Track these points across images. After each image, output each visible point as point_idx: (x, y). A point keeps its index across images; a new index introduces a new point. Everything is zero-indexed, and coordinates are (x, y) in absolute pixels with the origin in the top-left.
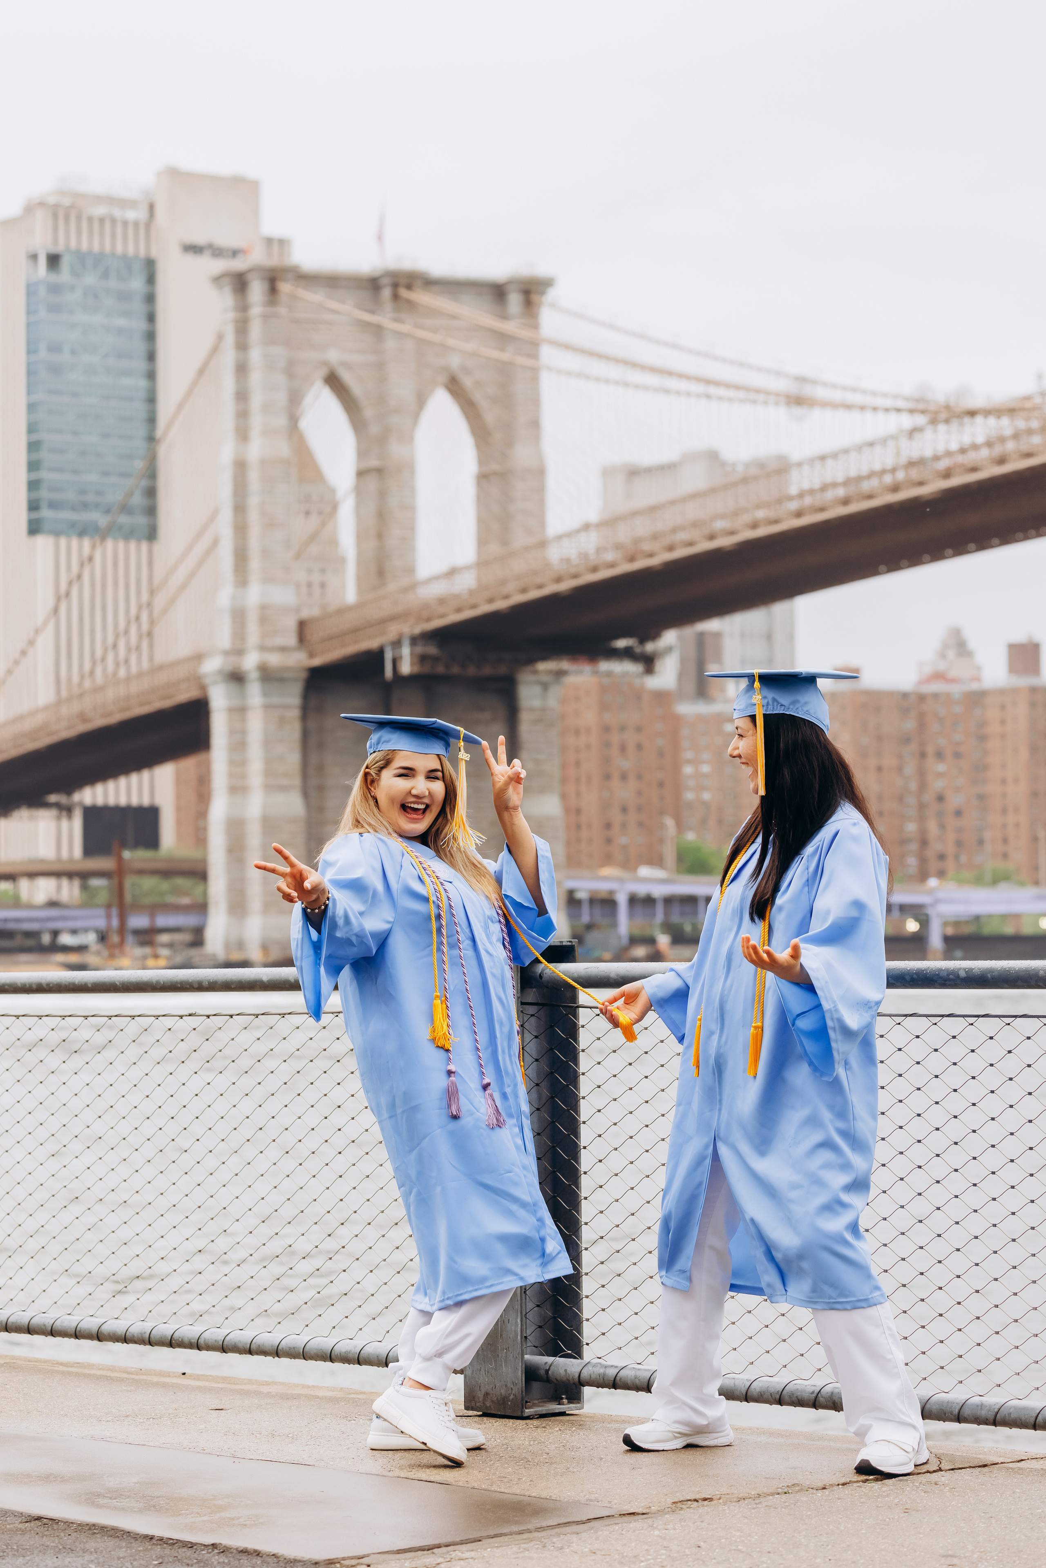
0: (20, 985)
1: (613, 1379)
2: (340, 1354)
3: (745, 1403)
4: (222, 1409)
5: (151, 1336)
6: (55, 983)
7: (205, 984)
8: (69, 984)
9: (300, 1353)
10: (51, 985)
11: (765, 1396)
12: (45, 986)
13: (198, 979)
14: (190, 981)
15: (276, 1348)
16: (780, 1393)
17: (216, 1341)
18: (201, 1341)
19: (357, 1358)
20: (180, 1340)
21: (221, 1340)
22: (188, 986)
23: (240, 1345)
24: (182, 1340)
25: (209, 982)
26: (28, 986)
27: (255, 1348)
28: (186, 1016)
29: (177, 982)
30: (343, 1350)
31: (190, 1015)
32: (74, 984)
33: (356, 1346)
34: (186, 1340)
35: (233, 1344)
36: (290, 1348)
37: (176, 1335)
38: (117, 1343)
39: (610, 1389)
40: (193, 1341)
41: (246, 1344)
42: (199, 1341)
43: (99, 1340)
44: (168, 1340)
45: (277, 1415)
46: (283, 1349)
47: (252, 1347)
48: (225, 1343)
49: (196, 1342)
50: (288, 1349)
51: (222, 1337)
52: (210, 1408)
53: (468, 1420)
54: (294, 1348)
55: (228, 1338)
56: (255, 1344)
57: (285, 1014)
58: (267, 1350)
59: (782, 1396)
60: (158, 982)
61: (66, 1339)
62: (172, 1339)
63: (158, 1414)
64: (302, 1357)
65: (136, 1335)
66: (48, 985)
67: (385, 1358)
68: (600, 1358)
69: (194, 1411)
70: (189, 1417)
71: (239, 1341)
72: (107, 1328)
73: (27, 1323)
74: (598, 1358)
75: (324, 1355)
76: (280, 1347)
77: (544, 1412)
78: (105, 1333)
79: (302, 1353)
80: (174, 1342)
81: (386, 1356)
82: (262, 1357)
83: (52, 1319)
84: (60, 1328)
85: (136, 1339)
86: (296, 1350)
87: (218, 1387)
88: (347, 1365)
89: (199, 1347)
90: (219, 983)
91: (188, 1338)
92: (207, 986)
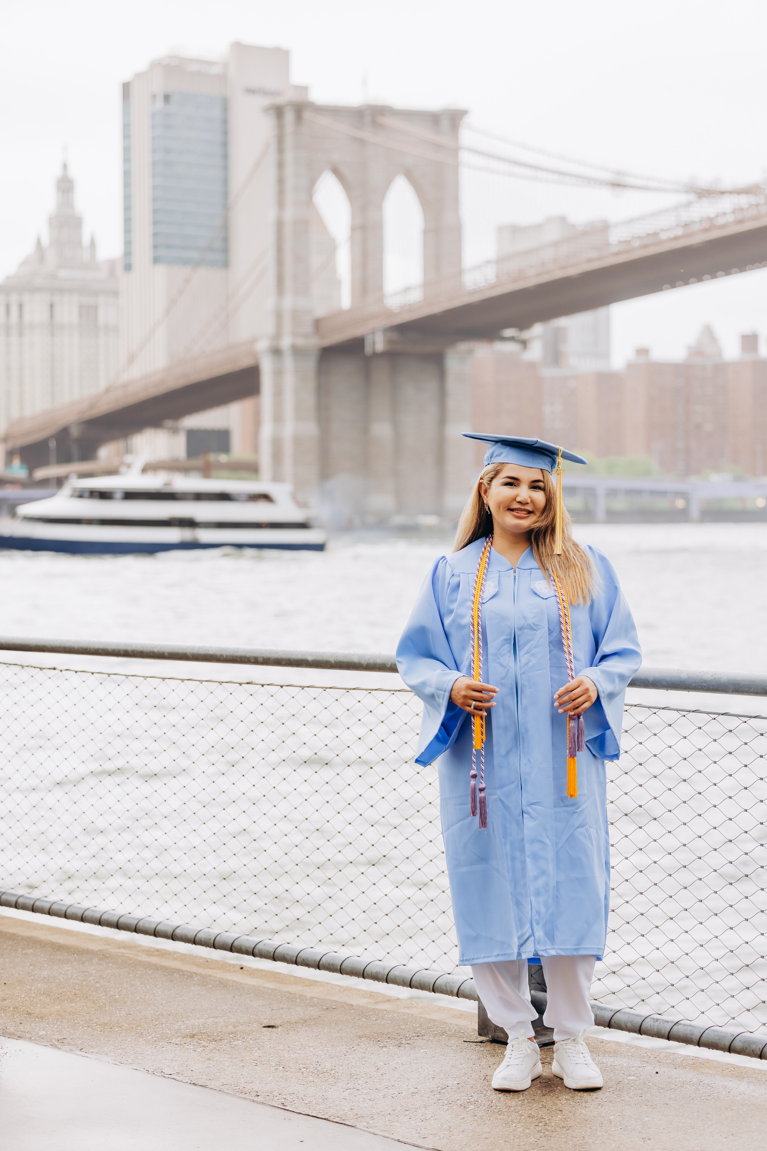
0: (110, 650)
1: (608, 1021)
2: (371, 973)
3: (727, 1053)
4: (273, 1027)
5: (216, 942)
6: (139, 650)
7: (260, 660)
8: (150, 652)
9: (338, 969)
10: (135, 652)
11: (747, 1051)
12: (130, 652)
13: (254, 655)
14: (248, 656)
15: (318, 963)
16: (761, 1050)
17: (268, 952)
18: (256, 951)
19: (385, 979)
20: (239, 947)
21: (272, 951)
22: (246, 660)
23: (288, 957)
24: (240, 948)
25: (263, 659)
26: (117, 651)
27: (300, 961)
28: (245, 684)
29: (237, 657)
30: (374, 971)
31: (248, 683)
32: (153, 652)
33: (385, 968)
34: (243, 948)
35: (282, 955)
36: (329, 964)
37: (236, 943)
38: (187, 944)
39: (605, 1027)
40: (249, 950)
41: (293, 957)
42: (254, 950)
43: (173, 940)
44: (229, 946)
45: (320, 1037)
46: (323, 964)
47: (298, 960)
48: (276, 954)
49: (252, 951)
50: (327, 965)
51: (273, 949)
52: (263, 1025)
53: (482, 1049)
54: (333, 965)
55: (278, 951)
56: (300, 957)
57: (327, 688)
58: (310, 964)
59: (763, 1053)
60: (221, 656)
61: (147, 937)
62: (232, 947)
63: (220, 1034)
64: (339, 972)
65: (203, 940)
66: (133, 651)
67: (409, 981)
68: (596, 1000)
69: (250, 1029)
70: (246, 1038)
71: (288, 954)
72: (178, 932)
73: (116, 922)
74: (594, 999)
75: (358, 973)
76: (321, 963)
77: (547, 1042)
78: (178, 936)
79: (339, 970)
80: (233, 949)
81: (410, 979)
82: (306, 968)
83: (136, 920)
84: (142, 928)
85: (203, 943)
86: (335, 966)
87: (270, 989)
88: (376, 982)
89: (253, 954)
90: (271, 659)
91: (245, 947)
92: (262, 661)
